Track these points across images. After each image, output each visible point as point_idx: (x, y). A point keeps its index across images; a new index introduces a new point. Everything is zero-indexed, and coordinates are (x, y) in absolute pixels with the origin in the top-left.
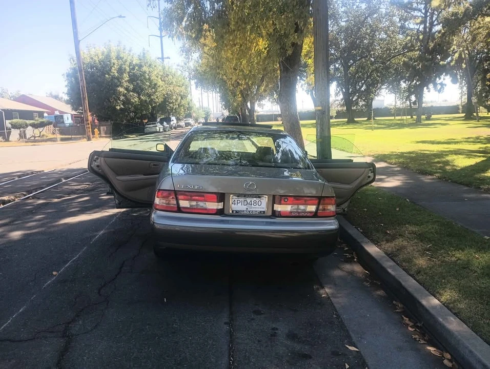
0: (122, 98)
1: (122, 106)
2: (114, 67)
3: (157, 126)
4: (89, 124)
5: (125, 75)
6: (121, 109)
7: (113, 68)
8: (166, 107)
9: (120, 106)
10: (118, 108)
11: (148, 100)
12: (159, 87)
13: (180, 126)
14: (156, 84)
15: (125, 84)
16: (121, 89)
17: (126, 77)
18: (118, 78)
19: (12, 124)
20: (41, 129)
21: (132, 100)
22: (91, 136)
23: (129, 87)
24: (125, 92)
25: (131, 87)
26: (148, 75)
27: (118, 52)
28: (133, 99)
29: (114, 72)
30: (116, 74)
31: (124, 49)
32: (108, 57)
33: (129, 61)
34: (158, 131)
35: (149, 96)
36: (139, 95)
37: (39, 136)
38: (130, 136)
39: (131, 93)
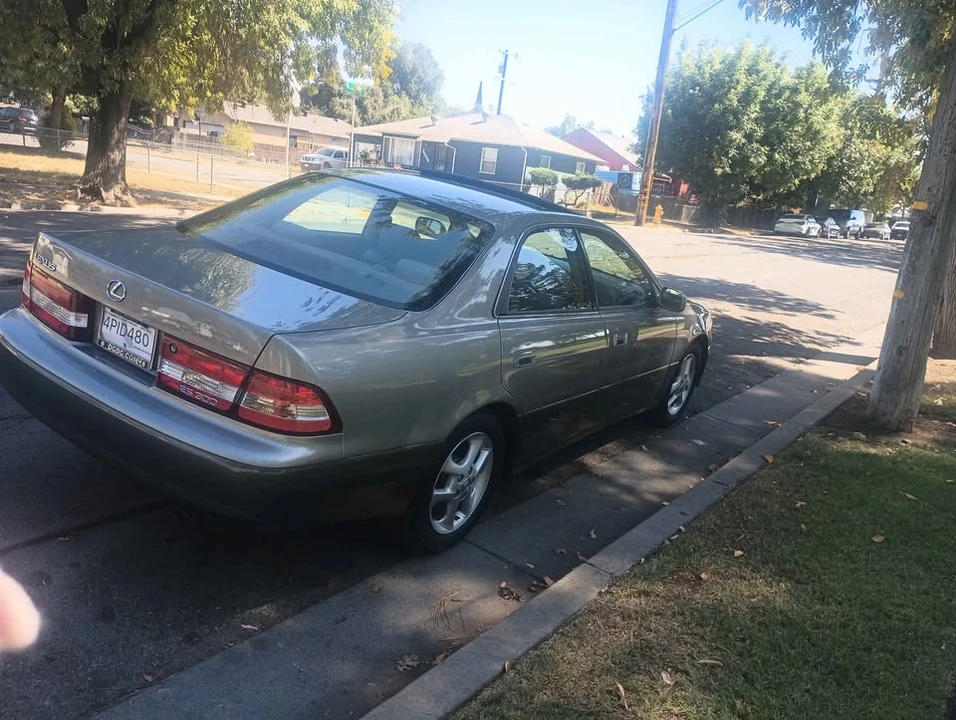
0: (732, 152)
1: (728, 169)
2: (736, 89)
3: (803, 223)
4: (645, 194)
5: (752, 106)
6: (724, 174)
7: (733, 90)
8: (838, 185)
9: (723, 168)
10: (719, 171)
11: (789, 164)
12: (824, 138)
13: (876, 235)
14: (818, 132)
15: (748, 126)
16: (737, 136)
17: (754, 110)
18: (735, 114)
19: (533, 175)
20: (579, 192)
21: (752, 159)
22: (645, 217)
23: (755, 131)
24: (744, 141)
25: (760, 133)
26: (806, 112)
27: (756, 59)
28: (755, 157)
29: (733, 99)
30: (735, 103)
31: (771, 54)
32: (731, 67)
33: (771, 78)
34: (804, 232)
35: (794, 155)
36: (773, 150)
37: (574, 204)
38: (734, 231)
39: (755, 145)
